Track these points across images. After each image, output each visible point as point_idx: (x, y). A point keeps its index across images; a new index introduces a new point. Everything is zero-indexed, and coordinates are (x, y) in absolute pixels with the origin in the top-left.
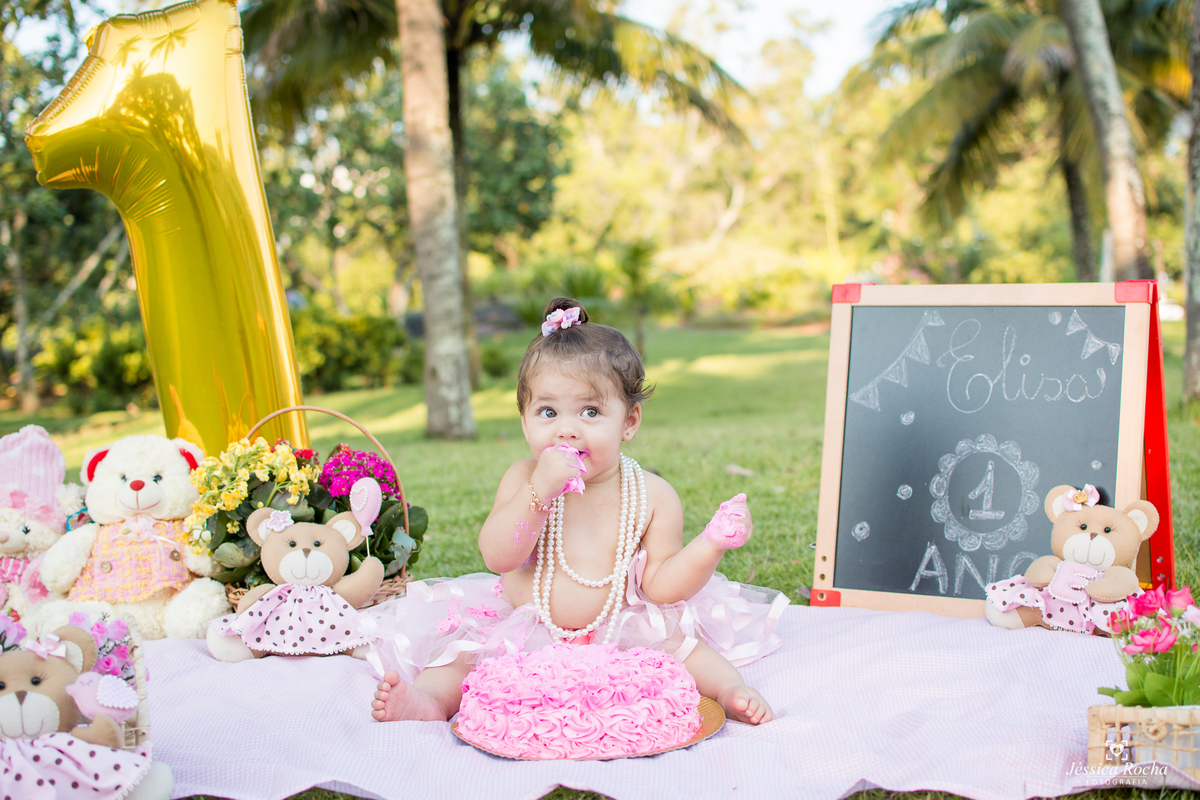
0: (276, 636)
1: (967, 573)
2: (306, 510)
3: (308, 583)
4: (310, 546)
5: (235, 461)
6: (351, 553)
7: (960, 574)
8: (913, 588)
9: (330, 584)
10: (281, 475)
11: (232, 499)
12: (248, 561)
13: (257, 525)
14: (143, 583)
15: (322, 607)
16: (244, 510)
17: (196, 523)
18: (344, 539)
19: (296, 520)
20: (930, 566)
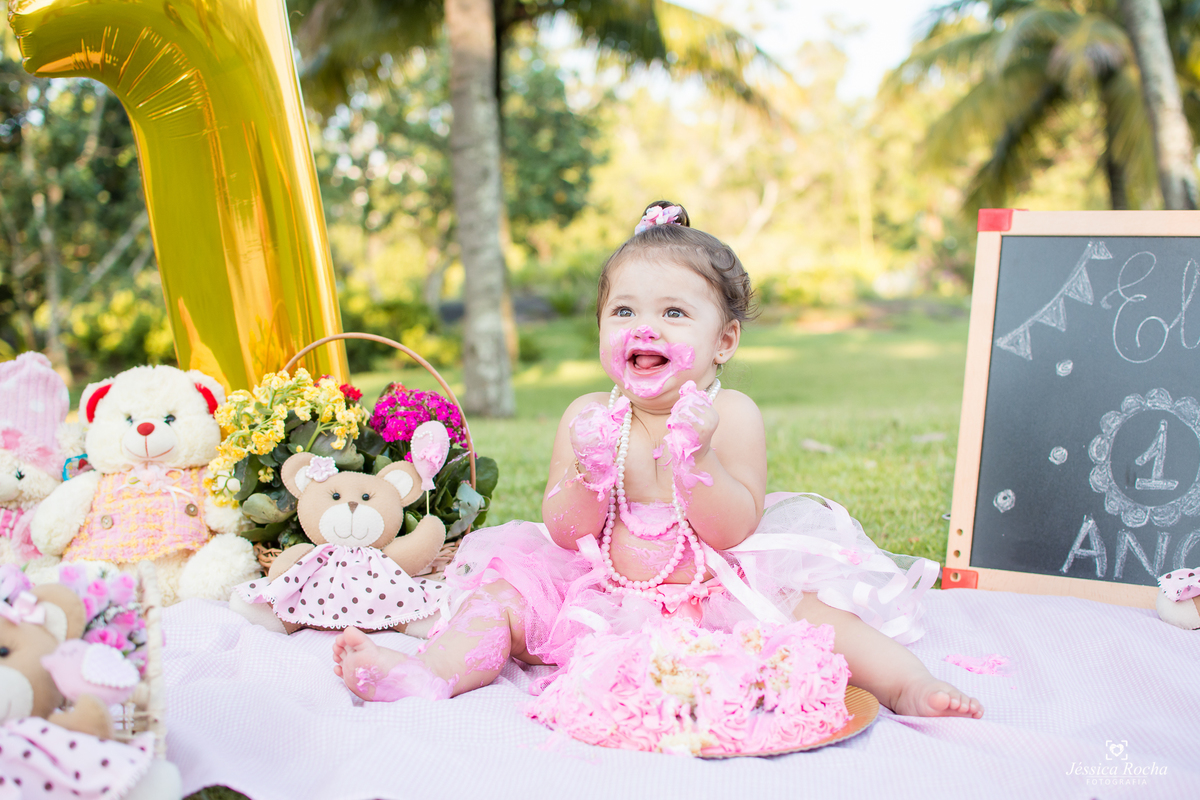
0: (312, 606)
1: (1130, 553)
2: (354, 457)
3: (354, 543)
4: (358, 499)
5: (270, 397)
6: (406, 510)
7: (1121, 555)
8: (1065, 569)
9: (380, 545)
10: (325, 414)
11: (266, 440)
12: (283, 516)
13: (294, 473)
14: (151, 541)
15: (370, 573)
16: (280, 454)
17: (222, 467)
18: (398, 493)
19: (341, 468)
20: (1086, 544)
